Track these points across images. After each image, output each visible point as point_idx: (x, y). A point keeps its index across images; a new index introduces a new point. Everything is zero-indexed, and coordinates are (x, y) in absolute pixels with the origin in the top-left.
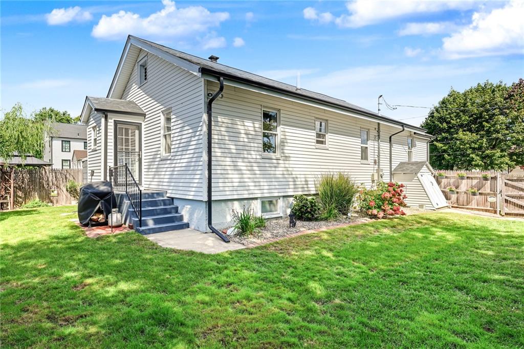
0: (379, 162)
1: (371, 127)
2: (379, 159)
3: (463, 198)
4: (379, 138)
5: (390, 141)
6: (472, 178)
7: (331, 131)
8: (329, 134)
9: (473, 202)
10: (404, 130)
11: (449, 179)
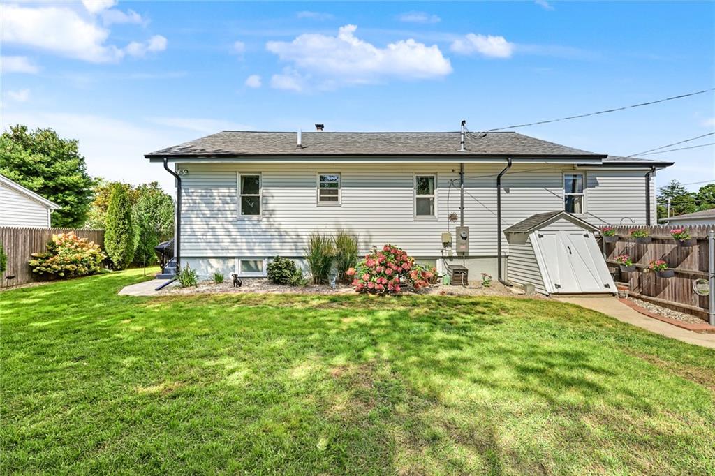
0: (462, 218)
1: (438, 169)
2: (462, 214)
3: (649, 280)
4: (462, 183)
5: (499, 183)
6: (663, 242)
7: (344, 185)
8: (342, 188)
9: (666, 289)
10: (510, 165)
11: (626, 243)
